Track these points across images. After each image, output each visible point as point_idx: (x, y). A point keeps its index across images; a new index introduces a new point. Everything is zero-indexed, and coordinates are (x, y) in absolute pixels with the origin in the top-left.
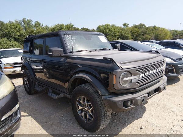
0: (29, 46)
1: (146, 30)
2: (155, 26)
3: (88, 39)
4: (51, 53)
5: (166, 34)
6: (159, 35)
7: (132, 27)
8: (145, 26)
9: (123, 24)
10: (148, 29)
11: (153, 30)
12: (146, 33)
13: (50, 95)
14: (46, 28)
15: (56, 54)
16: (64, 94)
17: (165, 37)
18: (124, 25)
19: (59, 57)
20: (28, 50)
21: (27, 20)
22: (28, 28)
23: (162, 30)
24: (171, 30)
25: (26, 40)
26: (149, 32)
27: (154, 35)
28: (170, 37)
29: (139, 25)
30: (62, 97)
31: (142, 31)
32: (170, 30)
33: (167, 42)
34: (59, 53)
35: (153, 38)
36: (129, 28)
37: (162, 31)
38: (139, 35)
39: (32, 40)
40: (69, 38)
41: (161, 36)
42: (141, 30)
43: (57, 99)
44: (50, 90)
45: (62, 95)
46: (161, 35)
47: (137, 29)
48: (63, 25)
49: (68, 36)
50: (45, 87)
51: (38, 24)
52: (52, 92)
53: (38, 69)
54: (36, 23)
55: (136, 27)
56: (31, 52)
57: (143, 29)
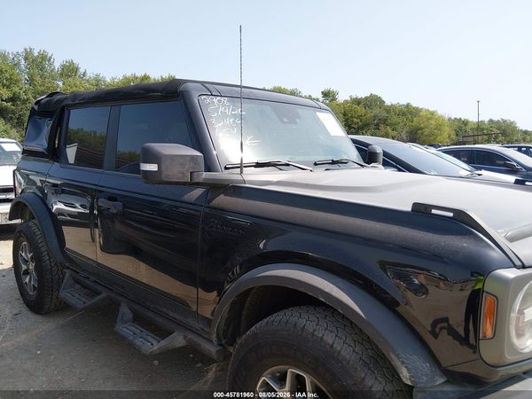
0: (46, 130)
1: (384, 114)
2: (408, 106)
3: (285, 120)
4: (153, 167)
5: (439, 127)
6: (421, 129)
7: (346, 101)
8: (384, 102)
9: (322, 93)
10: (389, 109)
11: (404, 114)
12: (384, 121)
13: (127, 330)
14: (97, 85)
15: (175, 173)
16: (191, 336)
17: (437, 136)
18: (326, 94)
19: (185, 184)
20: (41, 144)
21: (36, 54)
22: (38, 78)
23: (429, 116)
24: (453, 118)
25: (36, 108)
26: (395, 119)
27: (405, 130)
28: (449, 137)
29: (366, 98)
30: (180, 348)
31: (375, 116)
32: (450, 119)
33: (472, 152)
34: (188, 167)
35: (405, 138)
36: (339, 105)
37: (428, 119)
38: (365, 125)
39: (63, 110)
40: (222, 109)
41: (425, 133)
42: (370, 114)
43: (154, 356)
44: (125, 311)
45: (178, 340)
46: (426, 131)
47: (360, 110)
48: (148, 77)
49: (216, 100)
50: (103, 295)
51: (70, 70)
52: (131, 316)
53: (70, 215)
54: (63, 67)
55: (357, 102)
56: (54, 154)
57: (376, 111)
